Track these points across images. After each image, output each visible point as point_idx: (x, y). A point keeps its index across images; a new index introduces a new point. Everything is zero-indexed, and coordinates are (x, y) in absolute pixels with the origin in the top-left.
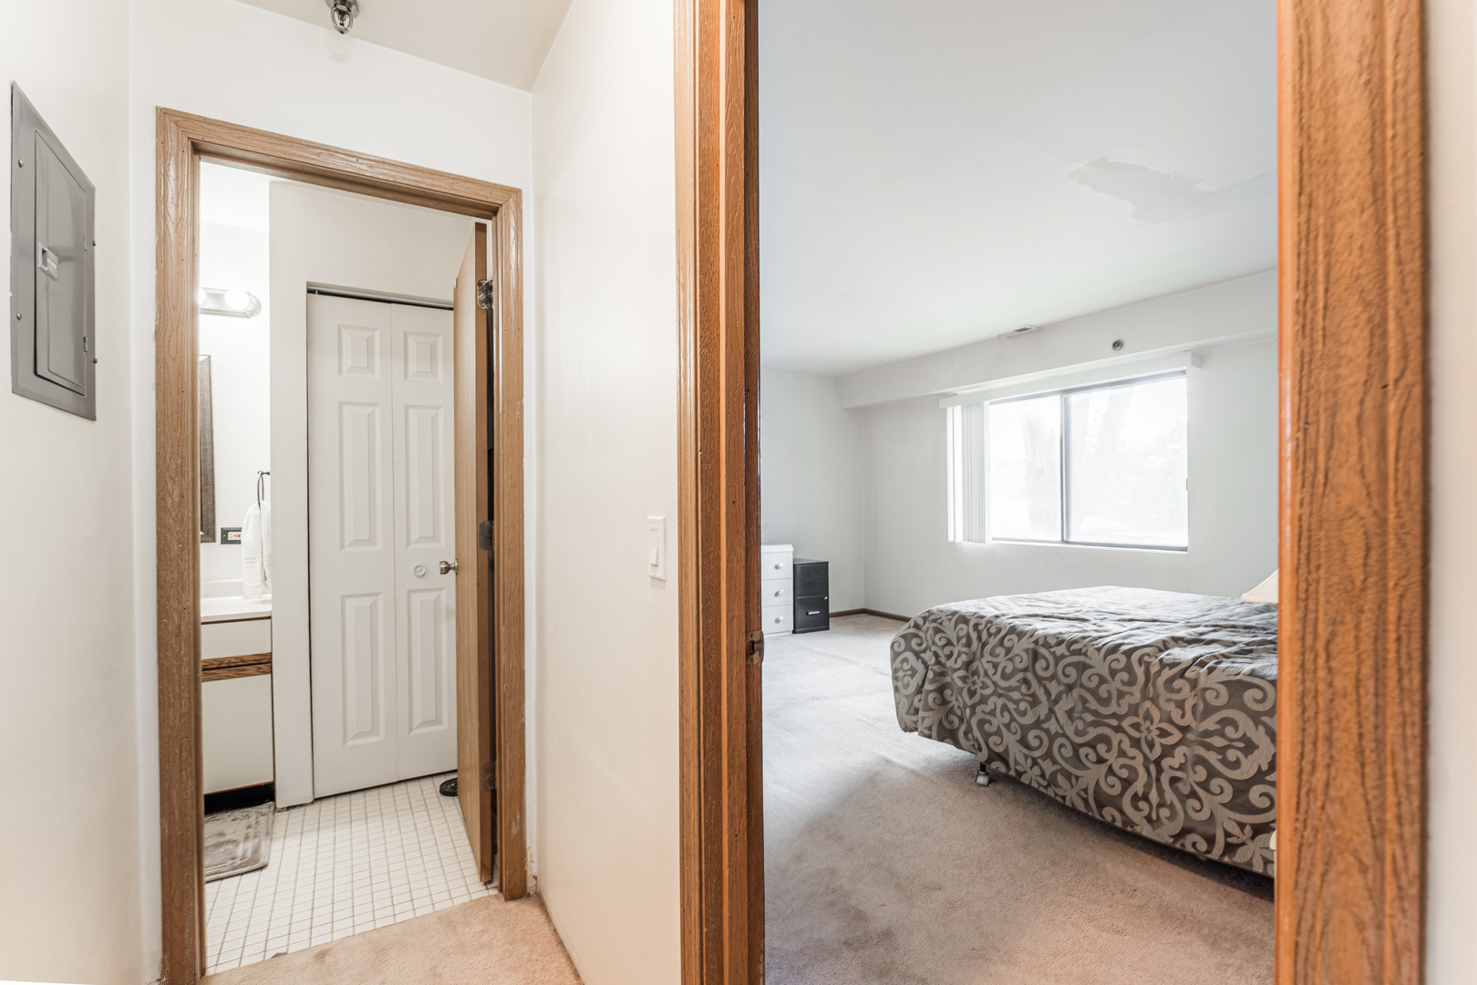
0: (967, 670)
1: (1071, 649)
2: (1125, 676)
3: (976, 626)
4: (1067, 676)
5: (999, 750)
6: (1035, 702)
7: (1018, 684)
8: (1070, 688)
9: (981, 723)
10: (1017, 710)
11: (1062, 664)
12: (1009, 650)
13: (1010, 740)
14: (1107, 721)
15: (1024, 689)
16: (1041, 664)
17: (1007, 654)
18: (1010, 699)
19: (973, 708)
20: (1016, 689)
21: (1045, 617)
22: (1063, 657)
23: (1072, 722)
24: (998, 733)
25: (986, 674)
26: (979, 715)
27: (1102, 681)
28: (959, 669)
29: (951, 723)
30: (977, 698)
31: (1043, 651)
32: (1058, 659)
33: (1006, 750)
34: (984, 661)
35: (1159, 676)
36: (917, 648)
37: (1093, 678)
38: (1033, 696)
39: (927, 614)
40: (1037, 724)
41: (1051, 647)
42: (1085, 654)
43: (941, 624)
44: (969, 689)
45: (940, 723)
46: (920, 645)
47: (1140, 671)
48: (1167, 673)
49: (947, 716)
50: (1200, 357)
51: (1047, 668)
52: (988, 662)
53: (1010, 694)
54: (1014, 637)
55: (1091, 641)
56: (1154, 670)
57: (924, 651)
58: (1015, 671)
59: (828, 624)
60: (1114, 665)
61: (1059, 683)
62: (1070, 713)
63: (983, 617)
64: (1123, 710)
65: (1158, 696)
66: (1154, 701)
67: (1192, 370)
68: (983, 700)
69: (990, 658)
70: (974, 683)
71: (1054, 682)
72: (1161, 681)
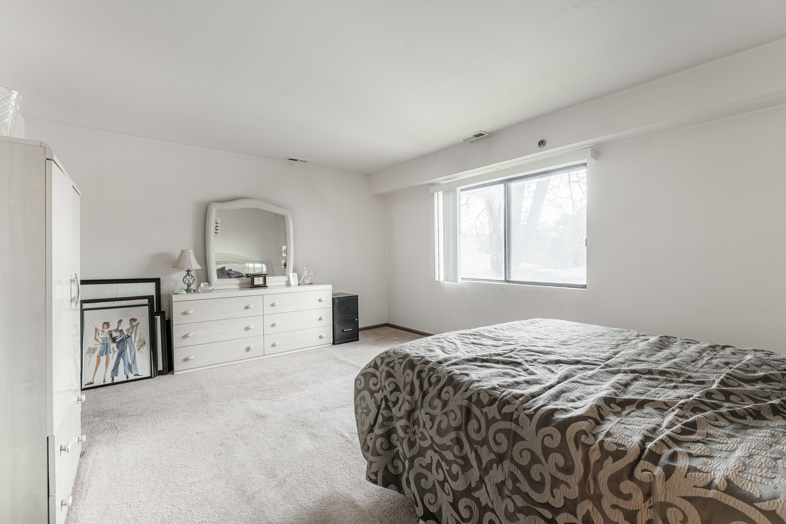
0: (408, 419)
1: (502, 413)
2: (557, 458)
3: (420, 372)
4: (498, 444)
5: (433, 509)
6: (466, 466)
7: (450, 443)
8: (500, 458)
9: (419, 477)
10: (449, 471)
11: (494, 427)
12: (445, 404)
13: (445, 500)
14: (540, 510)
15: (456, 449)
16: (473, 424)
17: (443, 408)
18: (443, 457)
19: (412, 460)
20: (449, 448)
21: (483, 361)
22: (494, 420)
23: (503, 499)
24: (433, 490)
25: (424, 426)
26: (417, 469)
27: (535, 460)
28: (401, 418)
29: (396, 468)
30: (416, 450)
31: (475, 409)
32: (490, 422)
33: (440, 511)
34: (423, 411)
35: (602, 468)
36: (373, 388)
37: (524, 453)
38: (465, 458)
39: (385, 355)
40: (468, 492)
41: (483, 406)
42: (516, 422)
43: (393, 367)
44: (409, 439)
45: (386, 468)
46: (375, 385)
47: (577, 456)
48: (611, 467)
49: (393, 460)
50: (597, 152)
51: (478, 431)
52: (427, 414)
53: (444, 453)
54: (450, 389)
55: (523, 403)
56: (595, 456)
57: (378, 391)
58: (449, 429)
59: (358, 337)
60: (548, 442)
61: (490, 450)
62: (500, 486)
63: (427, 362)
64: (558, 503)
65: (600, 496)
66: (597, 499)
67: (591, 161)
68: (422, 453)
69: (429, 410)
70: (414, 433)
71: (485, 448)
72: (604, 476)
